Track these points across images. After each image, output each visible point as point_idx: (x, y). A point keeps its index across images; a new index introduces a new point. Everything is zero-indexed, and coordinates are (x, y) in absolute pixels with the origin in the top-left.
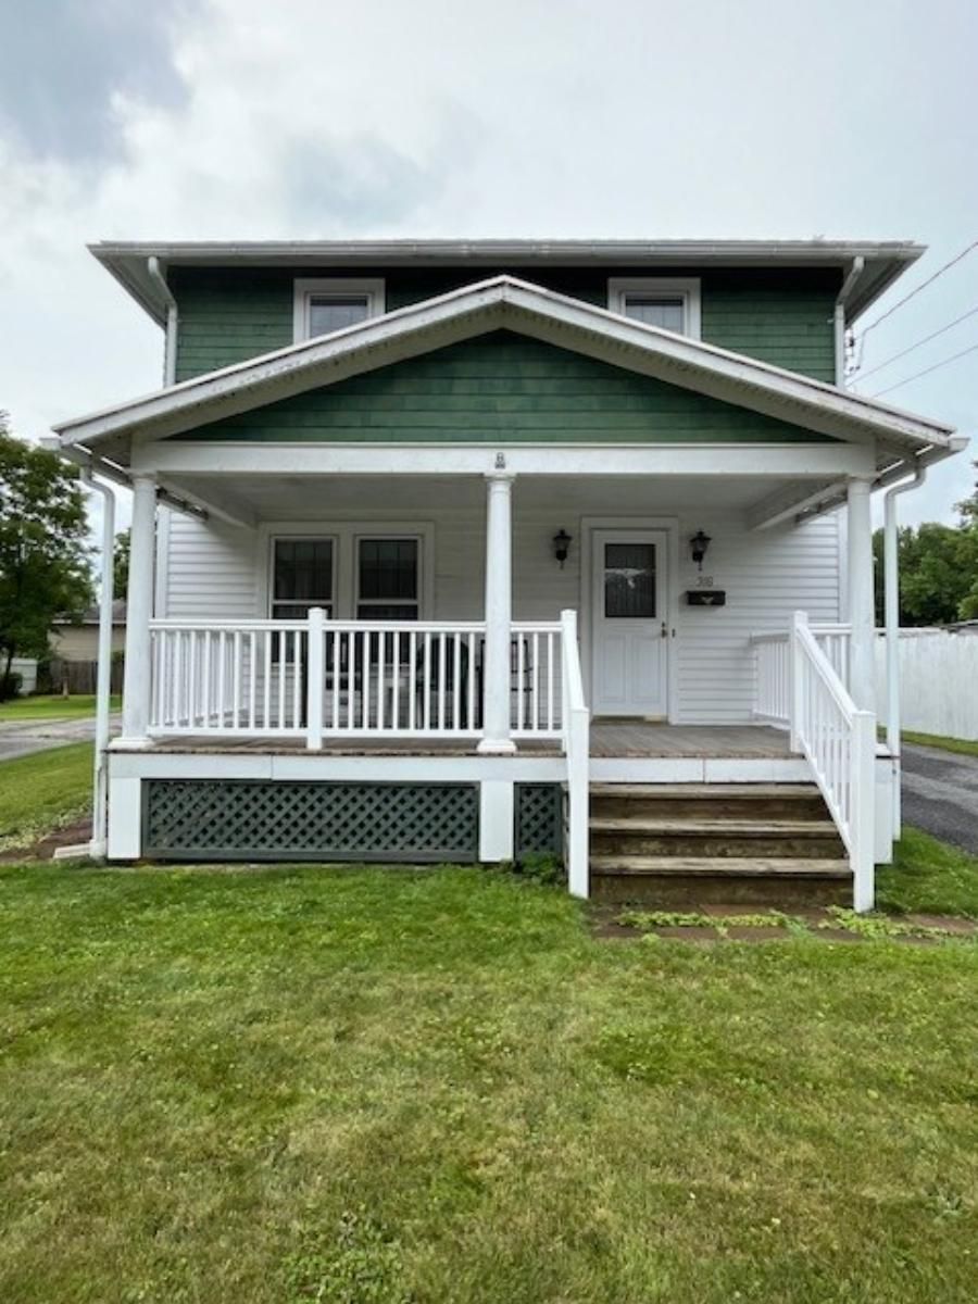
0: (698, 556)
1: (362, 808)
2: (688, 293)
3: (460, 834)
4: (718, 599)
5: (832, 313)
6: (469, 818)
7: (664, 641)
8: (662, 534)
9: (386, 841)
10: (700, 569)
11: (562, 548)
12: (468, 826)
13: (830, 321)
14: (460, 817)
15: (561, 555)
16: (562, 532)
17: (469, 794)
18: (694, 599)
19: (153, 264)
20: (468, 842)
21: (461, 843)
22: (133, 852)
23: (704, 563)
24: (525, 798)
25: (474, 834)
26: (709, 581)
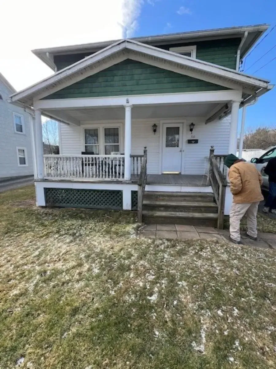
0: (191, 130)
1: (94, 196)
2: (192, 50)
3: (118, 203)
4: (196, 141)
5: (236, 53)
6: (120, 199)
7: (181, 153)
8: (181, 124)
9: (100, 204)
10: (192, 133)
11: (155, 129)
12: (120, 201)
13: (235, 56)
14: (118, 199)
15: (155, 131)
16: (155, 125)
17: (120, 193)
18: (190, 142)
19: (47, 54)
20: (120, 205)
21: (118, 205)
22: (44, 204)
23: (193, 132)
24: (134, 194)
25: (121, 203)
26: (194, 137)
